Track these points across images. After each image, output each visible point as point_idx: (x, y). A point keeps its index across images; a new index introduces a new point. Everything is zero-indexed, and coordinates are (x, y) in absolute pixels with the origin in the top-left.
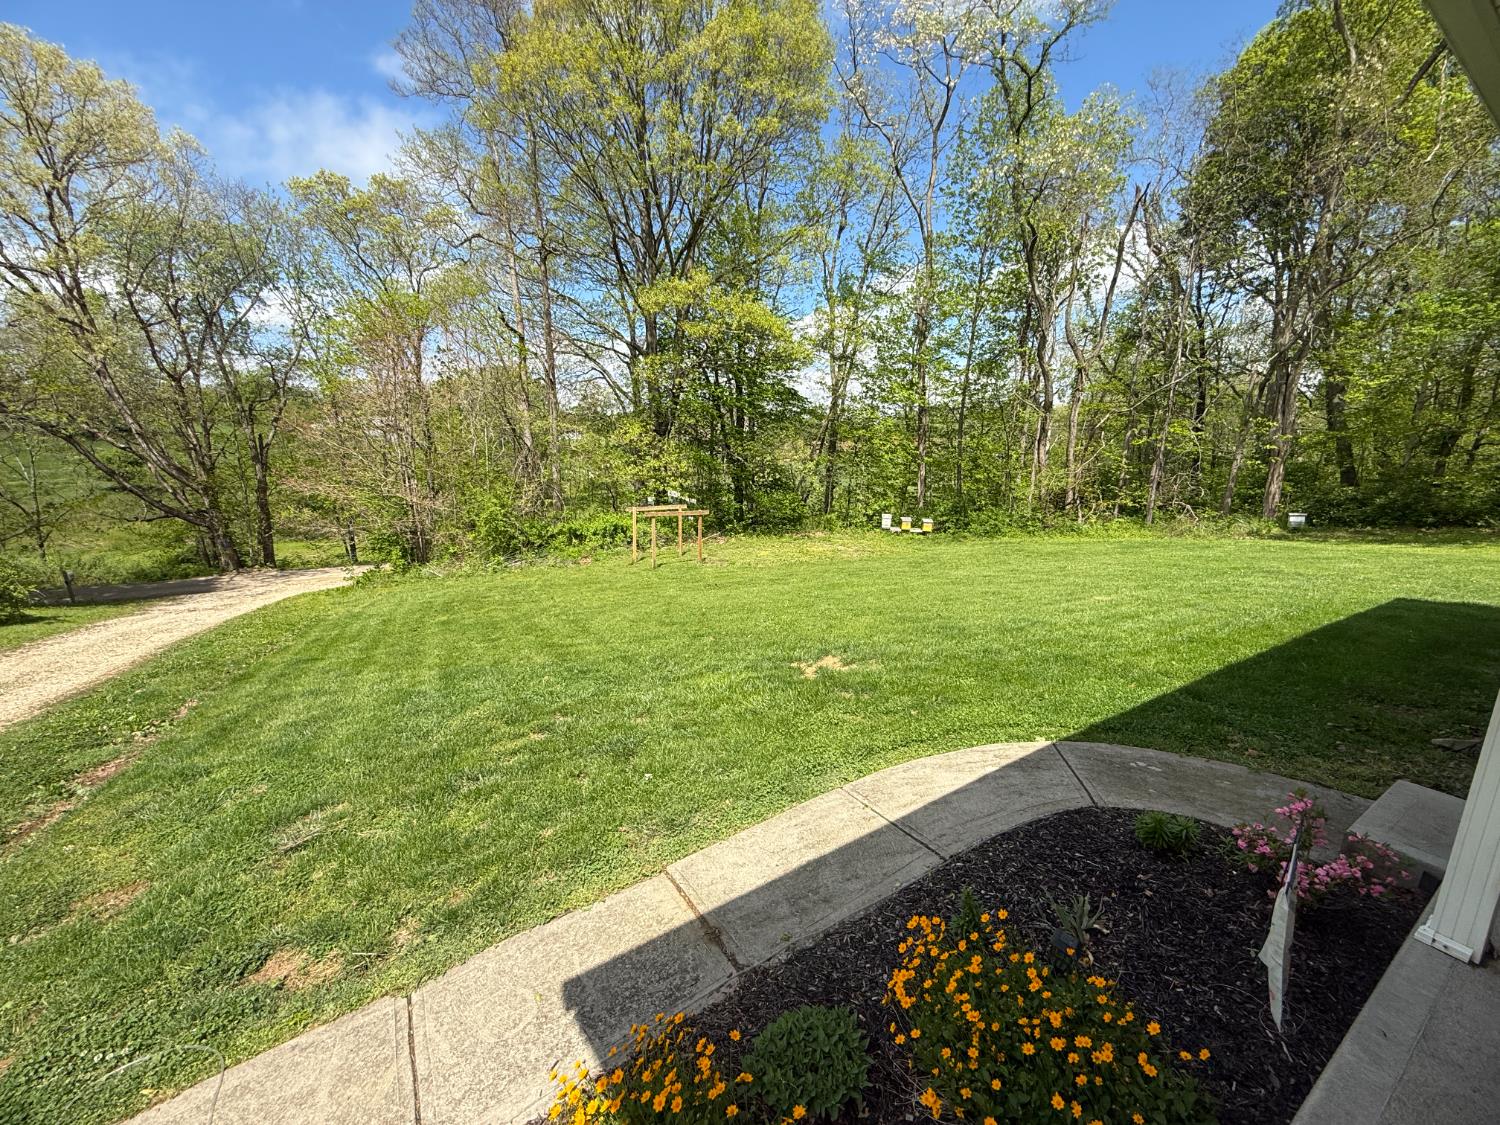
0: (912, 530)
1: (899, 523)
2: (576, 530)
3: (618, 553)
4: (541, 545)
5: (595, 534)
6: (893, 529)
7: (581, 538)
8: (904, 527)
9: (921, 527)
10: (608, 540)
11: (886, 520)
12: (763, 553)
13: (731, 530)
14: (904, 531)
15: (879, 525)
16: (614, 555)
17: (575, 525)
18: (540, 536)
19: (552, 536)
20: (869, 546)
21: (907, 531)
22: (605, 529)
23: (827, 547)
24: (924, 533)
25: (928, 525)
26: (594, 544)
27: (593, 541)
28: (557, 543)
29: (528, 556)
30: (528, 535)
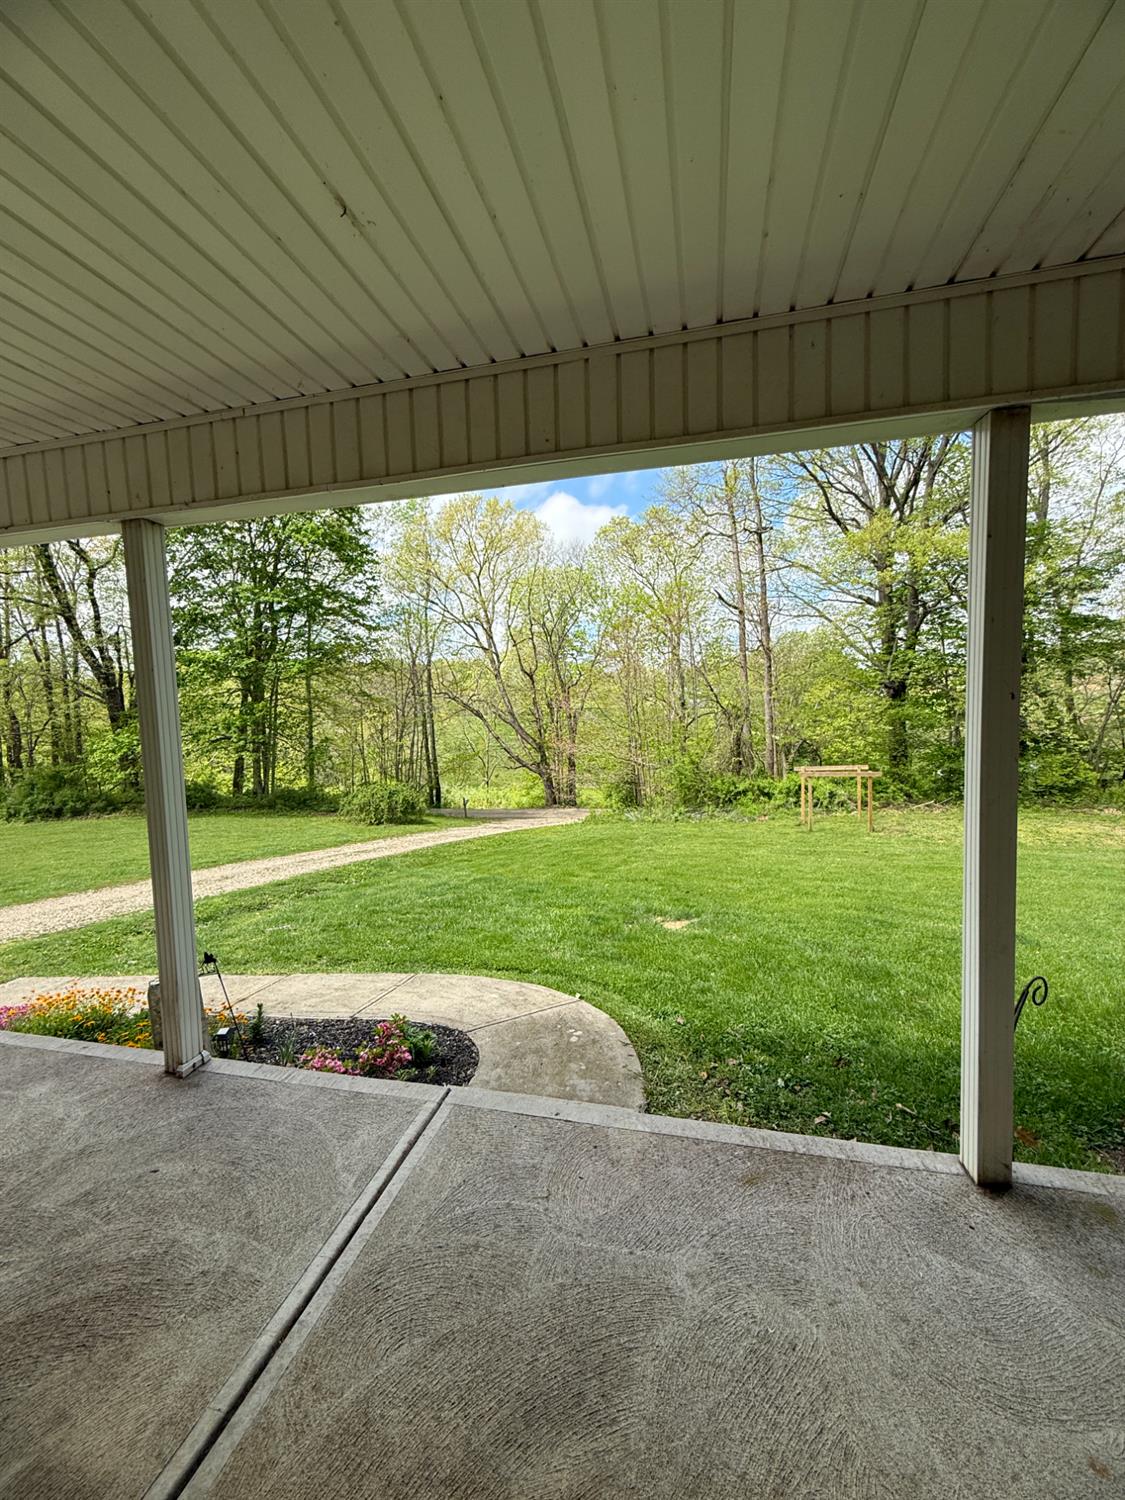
2: (765, 788)
3: (797, 814)
4: (731, 799)
5: (781, 792)
7: (769, 796)
16: (793, 815)
17: (765, 782)
18: (729, 792)
19: (739, 793)
22: (790, 788)
26: (778, 802)
27: (779, 800)
28: (743, 800)
29: (709, 808)
30: (717, 790)
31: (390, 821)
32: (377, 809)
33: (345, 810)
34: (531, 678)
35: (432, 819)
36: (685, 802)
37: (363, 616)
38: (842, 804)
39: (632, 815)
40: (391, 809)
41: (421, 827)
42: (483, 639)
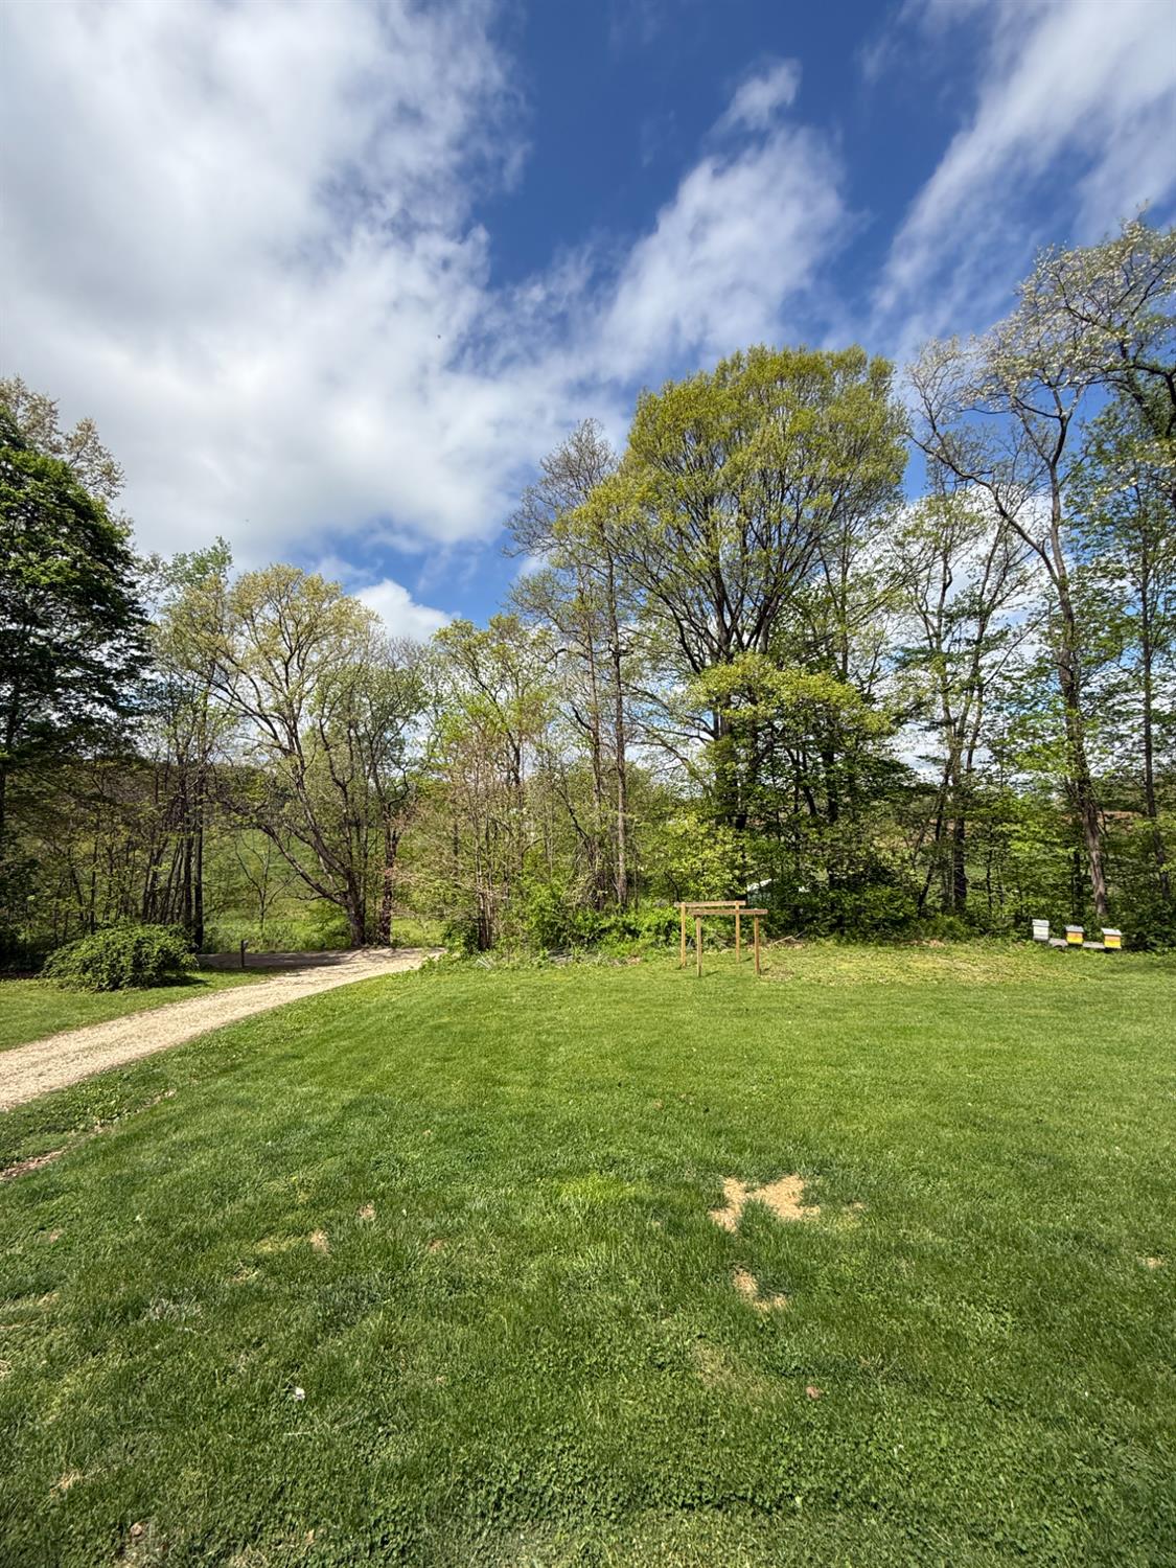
0: (1087, 945)
1: (1064, 934)
2: (630, 924)
3: (670, 954)
4: (594, 939)
5: (649, 930)
6: (1055, 942)
7: (635, 933)
8: (1071, 939)
9: (1101, 940)
10: (662, 938)
11: (1041, 929)
12: (845, 966)
13: (811, 932)
14: (1071, 945)
15: (1030, 935)
16: (666, 955)
17: (630, 918)
18: (592, 930)
19: (603, 931)
20: (1008, 965)
21: (1077, 946)
22: (658, 925)
23: (942, 962)
24: (1108, 951)
25: (1113, 937)
26: (647, 941)
27: (647, 938)
28: (609, 938)
29: (576, 951)
30: (579, 928)
31: (134, 982)
32: (113, 966)
33: (55, 969)
34: (344, 788)
35: (199, 976)
36: (546, 943)
37: (115, 695)
38: (711, 942)
39: (485, 960)
40: (138, 965)
41: (186, 989)
42: (284, 739)
